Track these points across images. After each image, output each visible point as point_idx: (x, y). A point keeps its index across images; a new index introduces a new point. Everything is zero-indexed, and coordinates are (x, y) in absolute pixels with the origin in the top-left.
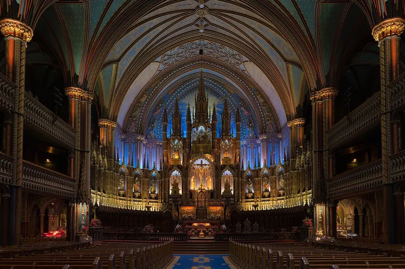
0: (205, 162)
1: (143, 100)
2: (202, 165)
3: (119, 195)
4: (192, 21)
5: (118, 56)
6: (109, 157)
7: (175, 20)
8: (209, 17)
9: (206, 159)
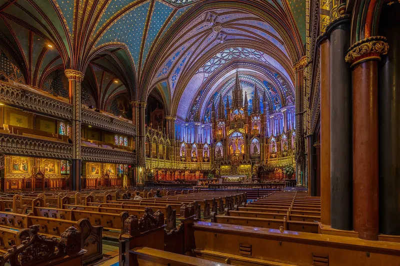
0: (239, 134)
1: (198, 99)
2: (237, 137)
3: (181, 161)
4: (214, 37)
5: (166, 75)
6: (171, 138)
7: (203, 38)
8: (225, 30)
9: (239, 132)
